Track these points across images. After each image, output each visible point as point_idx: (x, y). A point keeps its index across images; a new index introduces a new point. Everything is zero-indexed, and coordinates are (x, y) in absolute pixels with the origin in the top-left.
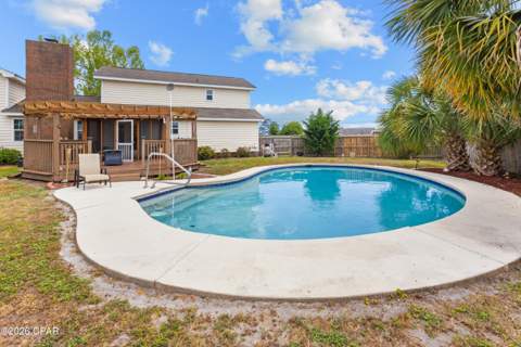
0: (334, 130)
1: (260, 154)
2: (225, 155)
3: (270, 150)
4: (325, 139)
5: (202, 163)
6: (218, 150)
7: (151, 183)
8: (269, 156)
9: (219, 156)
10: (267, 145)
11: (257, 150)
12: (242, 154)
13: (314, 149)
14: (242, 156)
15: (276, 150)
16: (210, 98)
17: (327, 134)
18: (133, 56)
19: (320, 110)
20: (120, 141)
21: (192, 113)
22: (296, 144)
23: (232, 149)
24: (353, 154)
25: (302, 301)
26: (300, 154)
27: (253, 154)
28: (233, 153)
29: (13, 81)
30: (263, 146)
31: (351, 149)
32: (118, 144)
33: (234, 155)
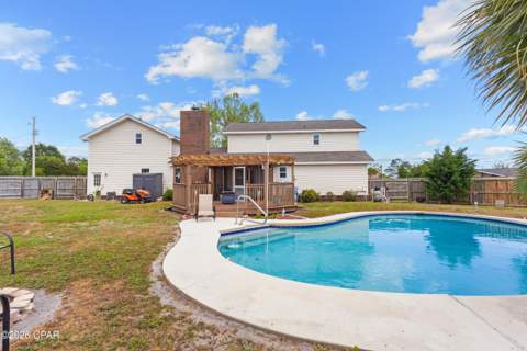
0: (468, 171)
1: (369, 198)
2: (330, 198)
3: (380, 194)
4: (454, 183)
5: (301, 205)
6: (323, 194)
7: (239, 220)
8: (380, 200)
9: (323, 199)
10: (377, 189)
11: (367, 194)
12: (348, 197)
13: (438, 195)
14: (347, 200)
15: (388, 194)
16: (316, 142)
17: (456, 177)
18: (255, 110)
19: (447, 148)
20: (237, 184)
21: (289, 159)
22: (415, 188)
23: (338, 192)
24: (501, 202)
25: (263, 330)
26: (421, 200)
27: (361, 198)
28: (339, 197)
29: (174, 141)
30: (372, 190)
31: (498, 196)
32: (234, 186)
33: (339, 198)
